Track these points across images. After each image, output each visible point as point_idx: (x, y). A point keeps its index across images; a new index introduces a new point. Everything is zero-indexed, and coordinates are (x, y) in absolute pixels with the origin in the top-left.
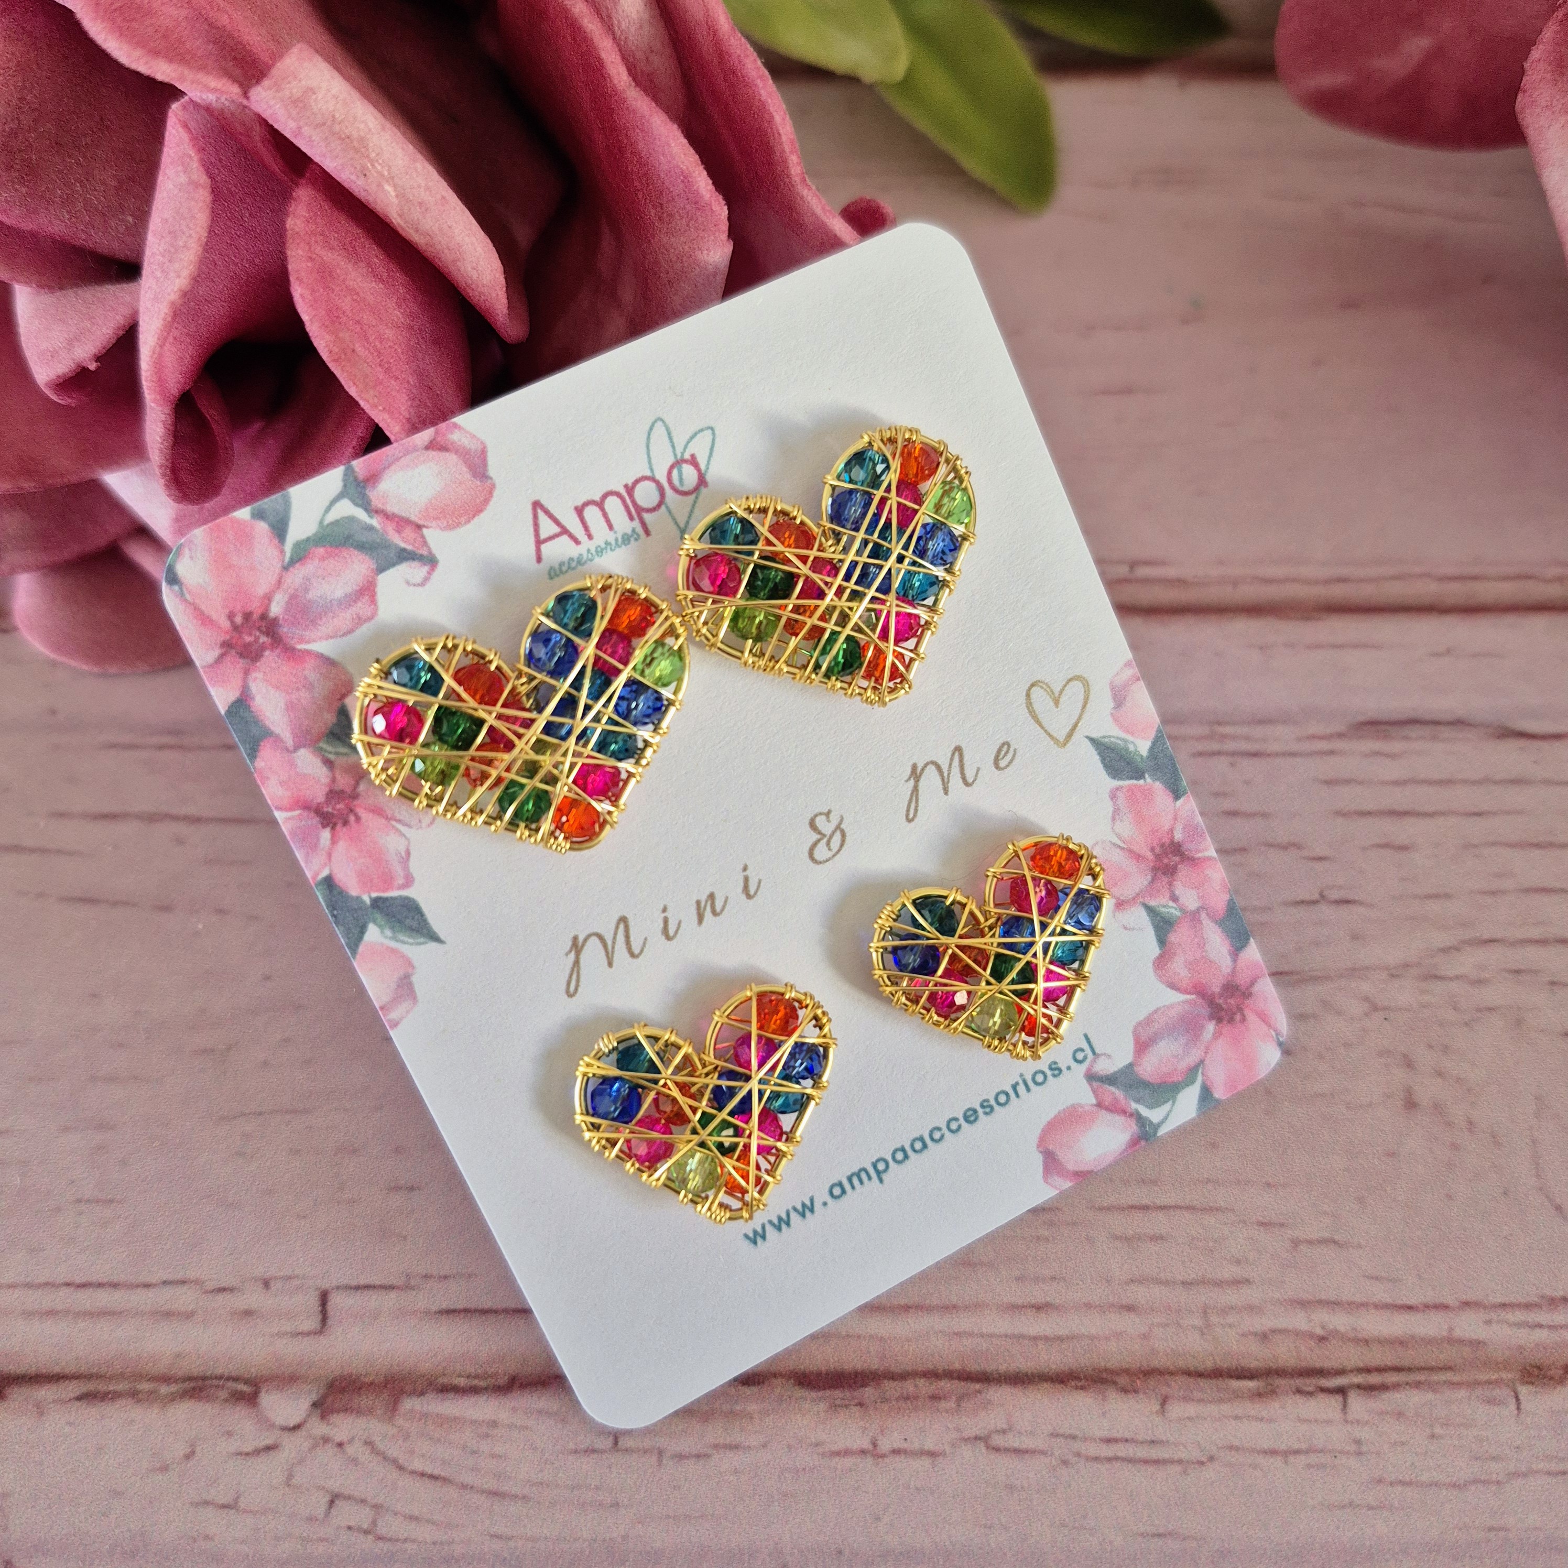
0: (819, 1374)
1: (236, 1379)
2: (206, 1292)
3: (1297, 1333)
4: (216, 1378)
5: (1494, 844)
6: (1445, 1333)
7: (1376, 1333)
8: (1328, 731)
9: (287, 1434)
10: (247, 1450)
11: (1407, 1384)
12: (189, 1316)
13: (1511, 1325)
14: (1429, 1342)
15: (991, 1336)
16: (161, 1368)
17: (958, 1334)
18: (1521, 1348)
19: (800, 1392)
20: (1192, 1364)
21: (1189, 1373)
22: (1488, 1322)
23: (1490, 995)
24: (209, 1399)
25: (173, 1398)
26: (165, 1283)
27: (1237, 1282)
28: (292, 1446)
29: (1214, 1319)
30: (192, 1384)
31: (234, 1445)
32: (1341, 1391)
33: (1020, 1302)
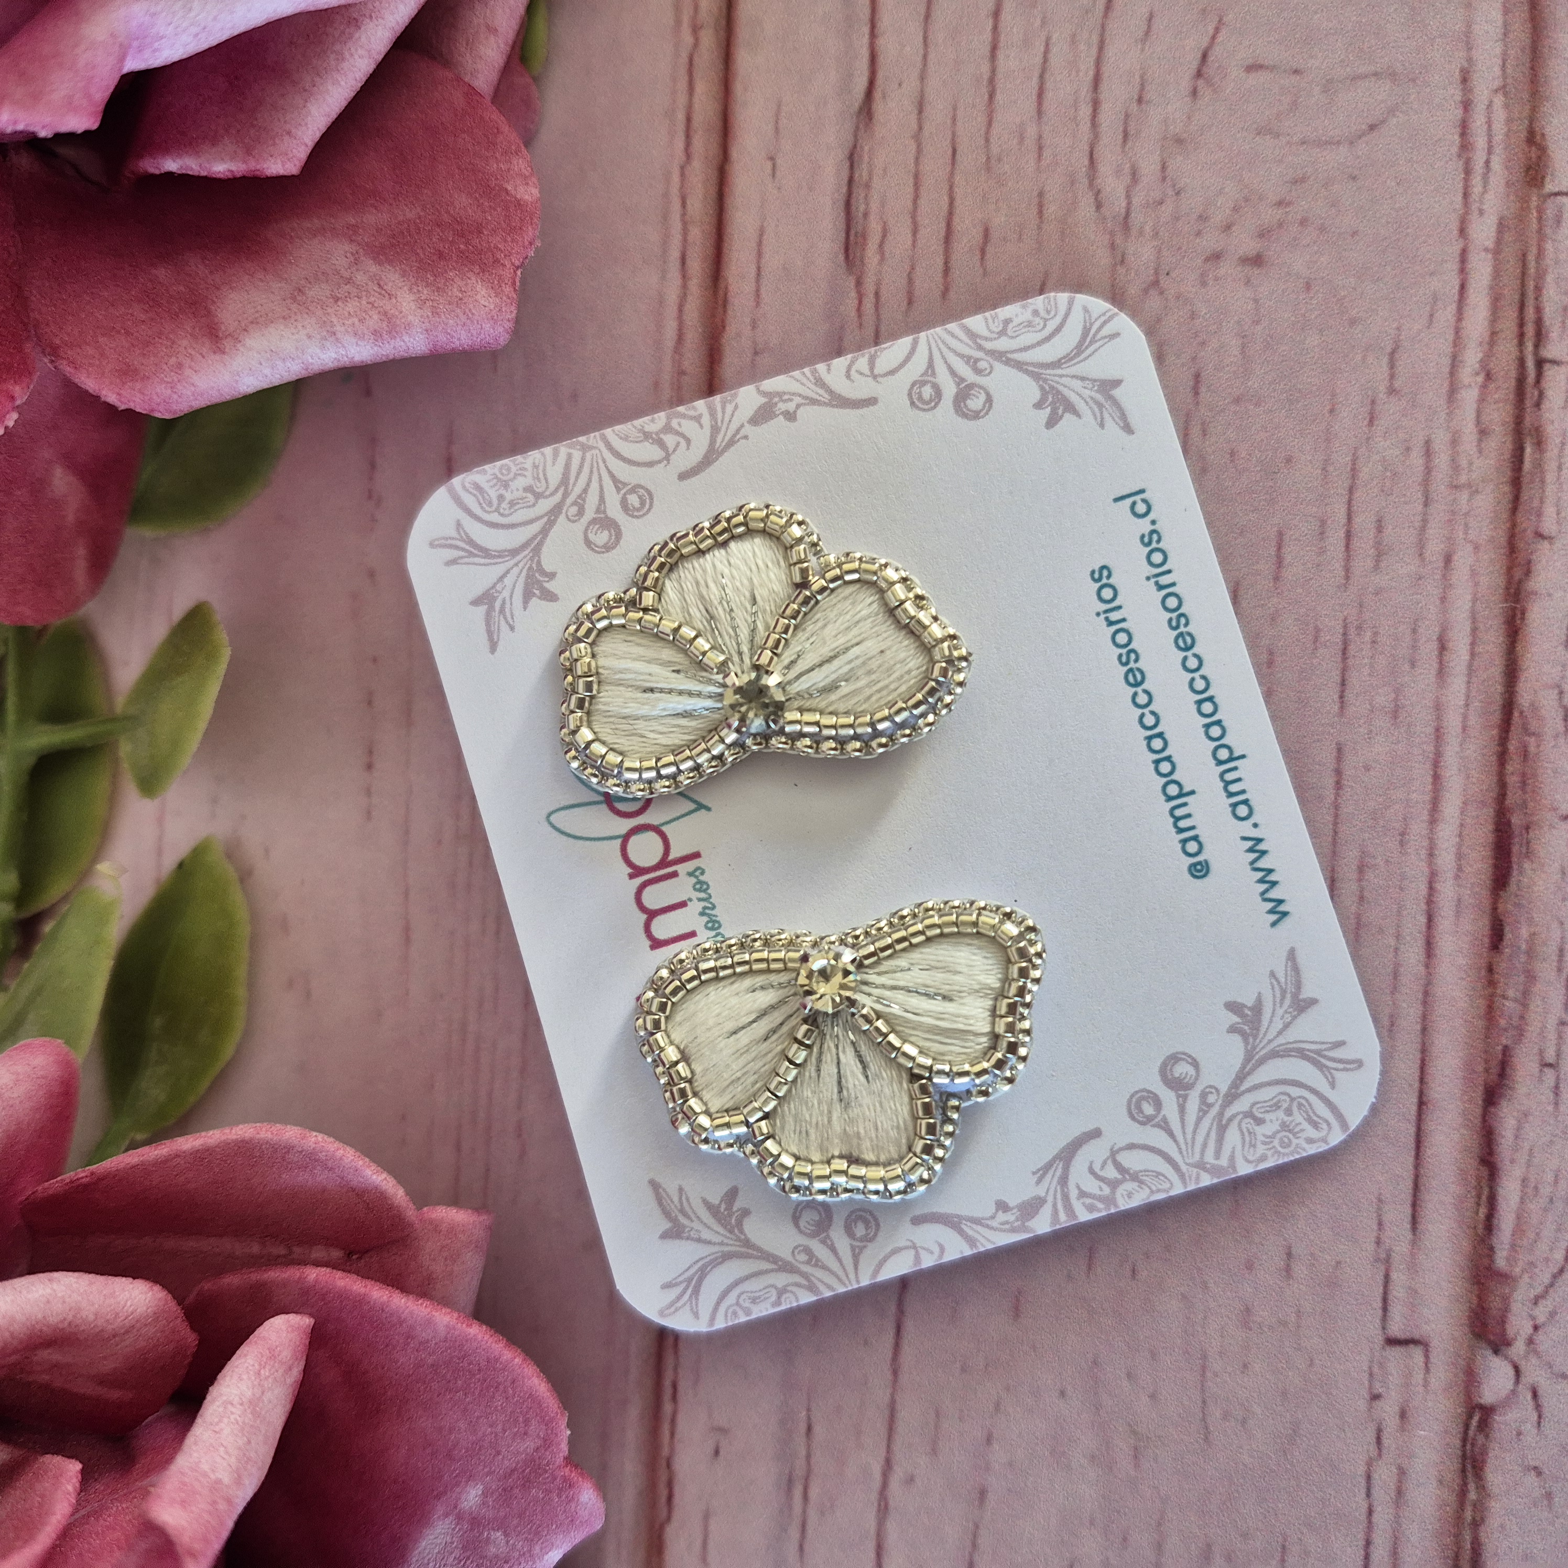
0: (1496, 867)
1: (1467, 1427)
2: (1380, 1455)
3: (1482, 400)
4: (1464, 1446)
5: (987, 140)
6: (1490, 256)
7: (1486, 323)
8: (853, 294)
9: (1523, 1380)
10: (1536, 1418)
11: (1536, 299)
12: (1402, 1472)
13: (1485, 190)
14: (1497, 273)
15: (1468, 696)
16: (1452, 1499)
17: (1464, 728)
18: (1508, 184)
19: (1513, 887)
20: (1506, 504)
21: (1514, 510)
22: (1481, 212)
23: (1149, 167)
24: (1484, 1452)
25: (1481, 1487)
26: (1368, 1494)
27: (1428, 453)
28: (1534, 1373)
29: (1463, 479)
30: (1469, 1467)
31: (1529, 1428)
32: (1540, 363)
33: (1436, 666)
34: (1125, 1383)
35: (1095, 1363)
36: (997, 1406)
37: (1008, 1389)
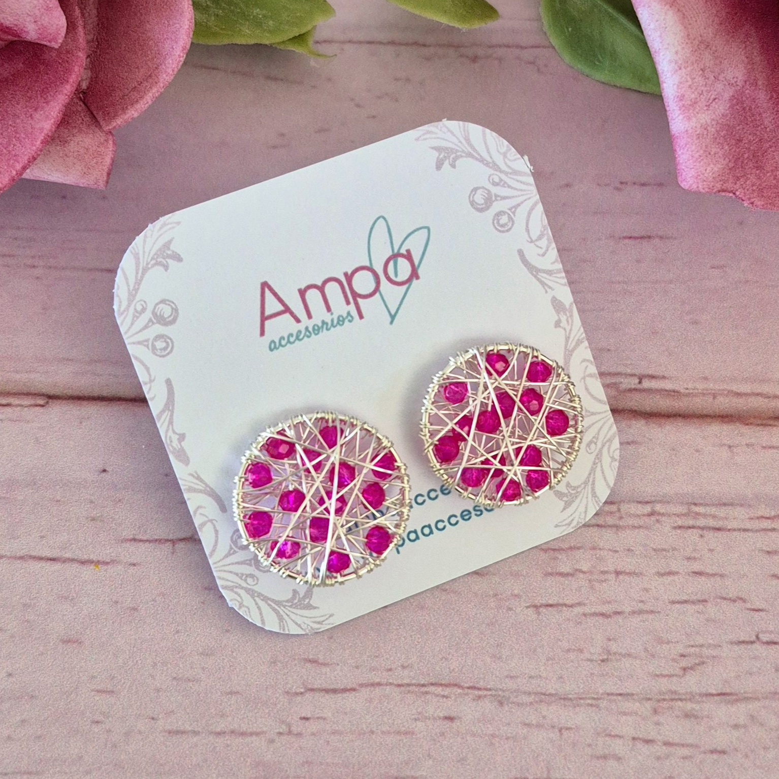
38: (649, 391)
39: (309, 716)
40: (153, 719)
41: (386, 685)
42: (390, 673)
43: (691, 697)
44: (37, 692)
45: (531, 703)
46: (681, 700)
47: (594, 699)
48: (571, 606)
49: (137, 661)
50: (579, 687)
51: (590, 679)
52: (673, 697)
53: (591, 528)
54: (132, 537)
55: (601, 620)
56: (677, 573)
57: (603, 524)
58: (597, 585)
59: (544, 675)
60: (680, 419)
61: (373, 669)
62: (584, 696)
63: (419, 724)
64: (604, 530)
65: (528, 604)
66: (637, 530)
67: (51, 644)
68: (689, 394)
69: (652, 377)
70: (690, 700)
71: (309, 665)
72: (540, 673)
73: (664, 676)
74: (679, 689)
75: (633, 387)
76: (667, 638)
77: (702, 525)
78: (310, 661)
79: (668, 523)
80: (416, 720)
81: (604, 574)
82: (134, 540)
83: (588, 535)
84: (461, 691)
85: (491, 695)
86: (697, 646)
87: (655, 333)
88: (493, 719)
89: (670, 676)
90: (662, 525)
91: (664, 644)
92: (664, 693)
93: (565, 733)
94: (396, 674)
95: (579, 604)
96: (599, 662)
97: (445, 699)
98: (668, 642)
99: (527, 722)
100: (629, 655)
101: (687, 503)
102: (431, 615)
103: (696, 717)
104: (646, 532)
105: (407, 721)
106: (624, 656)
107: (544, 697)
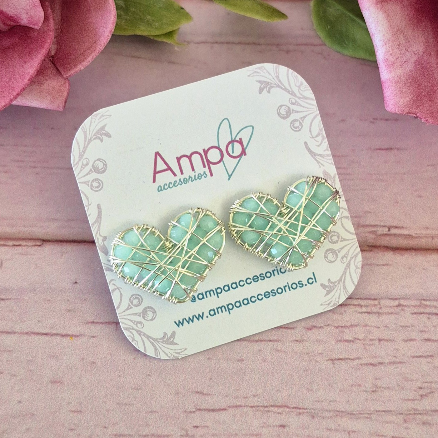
34: (24, 428)
35: (33, 415)
36: (15, 375)
37: (21, 379)
38: (395, 235)
39: (199, 425)
40: (105, 427)
41: (244, 406)
42: (247, 399)
43: (426, 413)
44: (36, 412)
45: (331, 417)
46: (420, 414)
47: (369, 414)
48: (353, 360)
49: (96, 394)
50: (359, 407)
51: (365, 402)
52: (415, 412)
53: (363, 314)
54: (92, 320)
55: (371, 367)
56: (415, 340)
57: (370, 311)
58: (368, 347)
59: (338, 400)
60: (413, 251)
61: (236, 397)
62: (362, 412)
63: (264, 429)
64: (371, 315)
65: (327, 359)
66: (390, 315)
67: (44, 384)
68: (418, 237)
69: (396, 227)
70: (425, 414)
71: (198, 395)
72: (336, 399)
73: (409, 400)
74: (418, 408)
75: (385, 233)
76: (411, 378)
77: (429, 312)
78: (199, 393)
79: (408, 311)
80: (262, 427)
81: (372, 341)
82: (94, 322)
83: (361, 318)
84: (289, 410)
85: (307, 412)
86: (428, 382)
87: (397, 202)
88: (309, 426)
89: (413, 400)
90: (405, 312)
91: (409, 381)
92: (410, 410)
93: (351, 434)
94: (250, 400)
95: (358, 358)
96: (371, 392)
97: (279, 414)
98: (411, 380)
99: (329, 428)
100: (388, 388)
101: (419, 299)
102: (270, 365)
103: (429, 424)
104: (396, 316)
105: (257, 428)
106: (385, 388)
107: (339, 413)
